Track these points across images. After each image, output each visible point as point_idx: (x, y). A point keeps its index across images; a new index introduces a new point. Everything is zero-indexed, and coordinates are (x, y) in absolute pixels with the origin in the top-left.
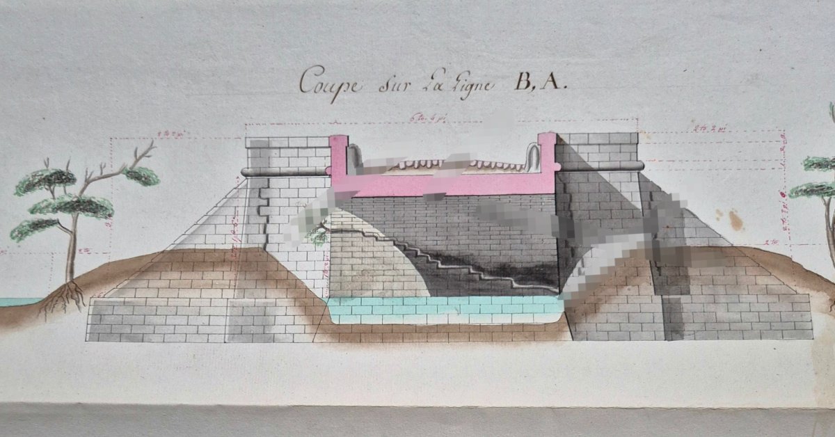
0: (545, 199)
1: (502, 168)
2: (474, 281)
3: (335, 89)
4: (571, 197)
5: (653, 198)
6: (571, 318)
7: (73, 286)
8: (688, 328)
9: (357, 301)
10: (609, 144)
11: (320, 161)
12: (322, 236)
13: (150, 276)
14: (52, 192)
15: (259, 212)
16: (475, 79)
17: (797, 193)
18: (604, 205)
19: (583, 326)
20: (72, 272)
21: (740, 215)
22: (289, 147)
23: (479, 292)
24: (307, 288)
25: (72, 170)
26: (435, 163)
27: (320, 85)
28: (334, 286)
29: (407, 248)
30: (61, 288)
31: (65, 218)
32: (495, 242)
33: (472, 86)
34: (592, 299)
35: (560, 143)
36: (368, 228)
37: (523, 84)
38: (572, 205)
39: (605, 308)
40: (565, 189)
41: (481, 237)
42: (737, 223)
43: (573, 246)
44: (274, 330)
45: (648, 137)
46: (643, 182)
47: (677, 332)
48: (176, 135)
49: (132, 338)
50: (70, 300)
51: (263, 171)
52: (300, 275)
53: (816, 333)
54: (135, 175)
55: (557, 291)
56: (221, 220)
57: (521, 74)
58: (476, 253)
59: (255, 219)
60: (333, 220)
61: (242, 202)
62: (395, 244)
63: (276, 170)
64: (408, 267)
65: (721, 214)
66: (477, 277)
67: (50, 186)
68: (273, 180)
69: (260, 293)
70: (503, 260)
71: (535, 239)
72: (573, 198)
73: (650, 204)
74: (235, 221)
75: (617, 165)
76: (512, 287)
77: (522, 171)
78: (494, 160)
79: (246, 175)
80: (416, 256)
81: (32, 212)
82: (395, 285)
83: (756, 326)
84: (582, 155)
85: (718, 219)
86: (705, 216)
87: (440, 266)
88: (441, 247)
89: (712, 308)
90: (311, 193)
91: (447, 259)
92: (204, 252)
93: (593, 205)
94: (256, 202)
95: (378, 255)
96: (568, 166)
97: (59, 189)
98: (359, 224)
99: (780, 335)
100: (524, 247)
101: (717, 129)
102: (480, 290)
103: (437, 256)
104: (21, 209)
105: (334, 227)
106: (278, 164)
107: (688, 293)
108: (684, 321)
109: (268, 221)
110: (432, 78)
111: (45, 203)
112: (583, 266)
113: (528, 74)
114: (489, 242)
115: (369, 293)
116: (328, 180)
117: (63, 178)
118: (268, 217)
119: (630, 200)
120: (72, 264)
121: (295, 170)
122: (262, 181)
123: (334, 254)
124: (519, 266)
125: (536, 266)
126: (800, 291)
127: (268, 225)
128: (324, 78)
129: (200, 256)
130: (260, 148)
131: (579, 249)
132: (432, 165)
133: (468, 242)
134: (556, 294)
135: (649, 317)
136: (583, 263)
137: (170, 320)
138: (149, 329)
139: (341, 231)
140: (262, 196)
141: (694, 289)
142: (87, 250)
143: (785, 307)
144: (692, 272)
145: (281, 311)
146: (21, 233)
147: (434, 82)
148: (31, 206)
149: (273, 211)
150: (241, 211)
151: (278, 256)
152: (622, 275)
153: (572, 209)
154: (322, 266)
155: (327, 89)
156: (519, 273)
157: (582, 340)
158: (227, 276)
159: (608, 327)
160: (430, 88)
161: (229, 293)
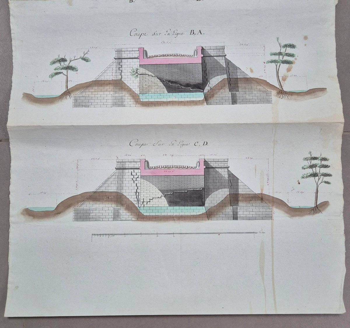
0: (199, 64)
1: (187, 56)
2: (180, 88)
3: (140, 35)
4: (206, 64)
5: (229, 64)
6: (207, 99)
7: (68, 91)
8: (238, 101)
9: (147, 94)
10: (217, 49)
11: (136, 55)
12: (137, 76)
13: (89, 88)
14: (61, 64)
15: (119, 69)
16: (178, 32)
17: (268, 62)
18: (215, 66)
19: (210, 101)
20: (67, 87)
21: (253, 69)
22: (127, 51)
23: (181, 92)
24: (133, 91)
25: (66, 58)
26: (168, 55)
27: (136, 34)
28: (141, 90)
29: (161, 79)
30: (64, 92)
31: (64, 71)
32: (185, 77)
33: (178, 34)
34: (212, 93)
35: (203, 49)
36: (150, 73)
37: (192, 33)
38: (207, 66)
39: (216, 96)
40: (204, 62)
41: (181, 76)
42: (252, 71)
43: (207, 78)
44: (125, 103)
45: (227, 47)
46: (226, 59)
47: (235, 102)
48: (95, 48)
49: (85, 106)
50: (68, 96)
51: (120, 57)
52: (131, 87)
53: (273, 102)
54: (84, 59)
55: (203, 91)
56: (108, 71)
57: (192, 30)
58: (180, 80)
59: (118, 71)
60: (140, 71)
61: (114, 66)
62: (157, 78)
63: (124, 57)
64: (161, 84)
65: (247, 69)
66: (180, 87)
67: (60, 62)
68: (123, 60)
69: (121, 92)
70: (187, 82)
71: (196, 76)
72: (207, 64)
73: (228, 66)
74: (113, 72)
75: (218, 55)
76: (190, 90)
77: (192, 57)
78: (185, 54)
79: (115, 59)
80: (164, 81)
81: (55, 70)
82: (158, 90)
83: (257, 100)
84: (209, 52)
85: (247, 70)
86: (243, 69)
87: (170, 84)
88: (170, 79)
89: (245, 95)
90: (134, 64)
91: (172, 82)
92: (104, 81)
93: (212, 66)
94: (118, 66)
95: (153, 81)
96: (205, 55)
97: (62, 63)
98: (147, 72)
99: (263, 103)
100: (193, 78)
101: (246, 45)
102: (181, 91)
103: (169, 81)
104: (52, 69)
105: (140, 73)
106: (124, 55)
107: (238, 91)
108: (237, 99)
109: (122, 72)
110: (167, 32)
111: (58, 67)
112: (210, 84)
113: (193, 30)
114: (184, 77)
115: (151, 92)
116: (138, 60)
117: (64, 60)
118: (122, 70)
119: (222, 64)
120: (67, 85)
121: (129, 57)
122: (120, 60)
123: (141, 81)
124: (192, 84)
125: (197, 84)
126: (269, 90)
127: (122, 73)
128: (137, 32)
129: (103, 82)
130: (119, 51)
131: (209, 79)
132: (167, 55)
133: (178, 77)
134: (202, 92)
135: (227, 98)
136: (209, 83)
137: (96, 101)
138: (90, 104)
139: (142, 74)
140: (120, 64)
141: (240, 90)
142: (71, 81)
143: (265, 95)
144: (239, 85)
145: (126, 98)
146: (52, 76)
147: (167, 33)
148: (55, 68)
149: (123, 69)
150: (114, 69)
151: (125, 82)
152: (220, 86)
153: (207, 67)
154: (137, 84)
155: (138, 35)
156: (192, 86)
157: (209, 105)
158: (110, 88)
159: (217, 101)
160: (166, 34)
161: (112, 93)
